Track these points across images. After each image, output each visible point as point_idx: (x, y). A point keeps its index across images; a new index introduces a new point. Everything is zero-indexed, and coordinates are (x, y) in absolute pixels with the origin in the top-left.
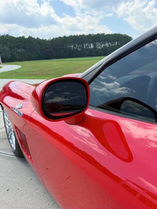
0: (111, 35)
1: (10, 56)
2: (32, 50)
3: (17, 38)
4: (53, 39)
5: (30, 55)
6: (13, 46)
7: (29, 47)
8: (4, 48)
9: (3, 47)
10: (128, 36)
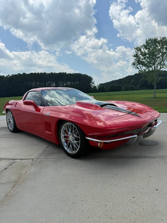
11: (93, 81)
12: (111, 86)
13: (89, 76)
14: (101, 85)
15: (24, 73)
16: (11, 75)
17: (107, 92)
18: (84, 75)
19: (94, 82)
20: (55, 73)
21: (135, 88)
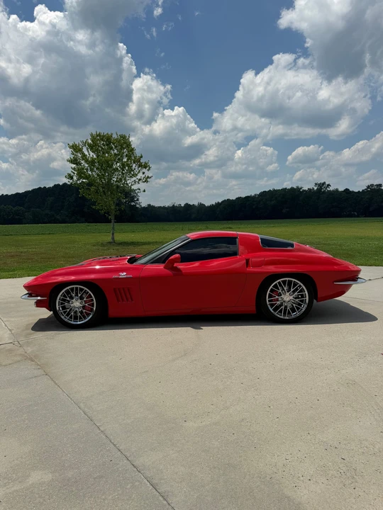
21: (58, 217)
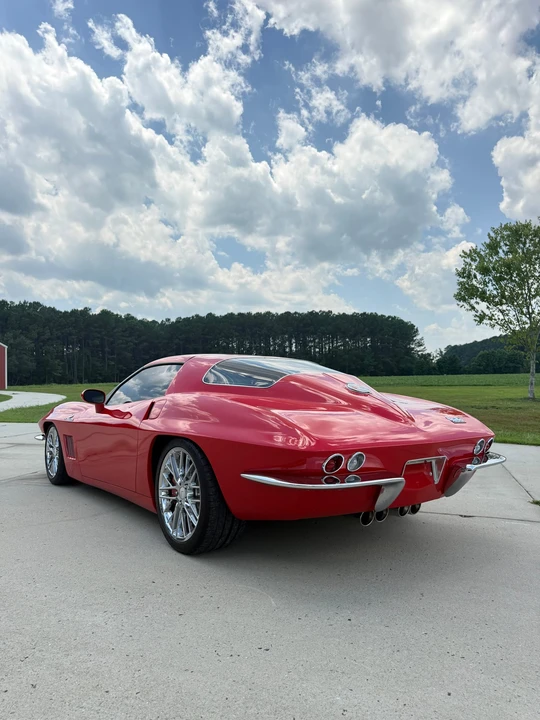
0: (352, 315)
1: (32, 365)
2: (107, 349)
3: (66, 312)
4: (179, 321)
5: (98, 364)
6: (48, 335)
7: (97, 342)
8: (18, 340)
9: (15, 338)
10: (401, 322)
11: (418, 337)
12: (483, 356)
13: (406, 321)
14: (453, 351)
15: (210, 314)
16: (173, 320)
17: (469, 373)
18: (389, 317)
19: (422, 339)
20: (296, 313)
